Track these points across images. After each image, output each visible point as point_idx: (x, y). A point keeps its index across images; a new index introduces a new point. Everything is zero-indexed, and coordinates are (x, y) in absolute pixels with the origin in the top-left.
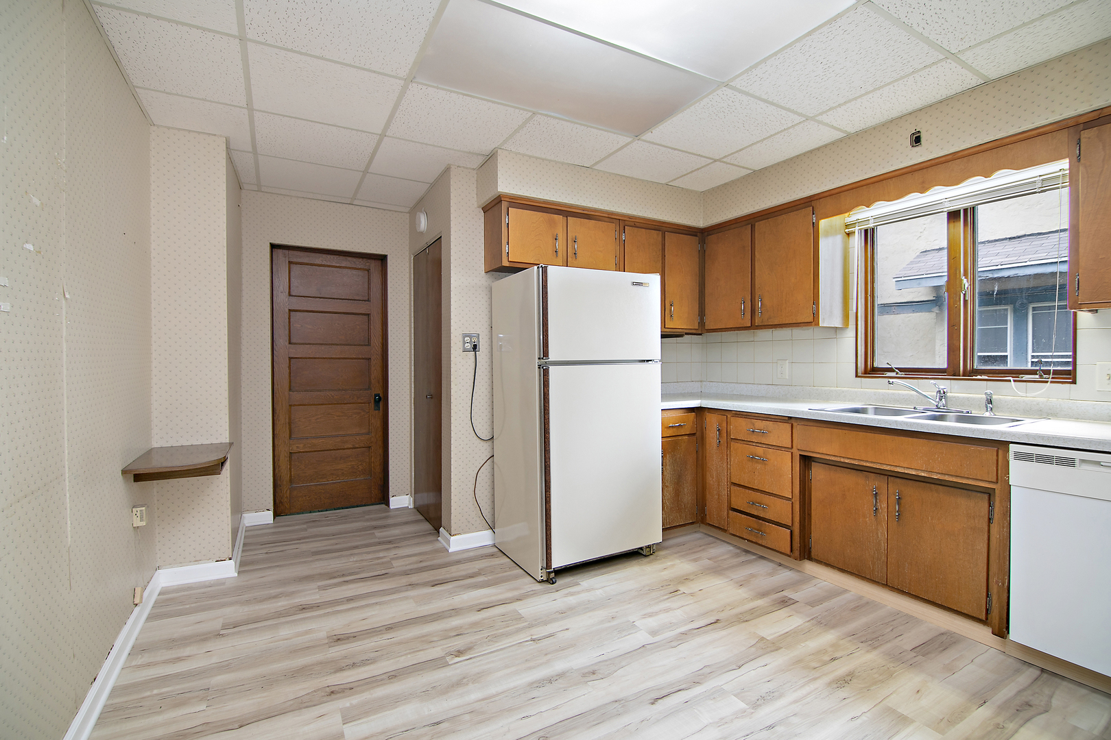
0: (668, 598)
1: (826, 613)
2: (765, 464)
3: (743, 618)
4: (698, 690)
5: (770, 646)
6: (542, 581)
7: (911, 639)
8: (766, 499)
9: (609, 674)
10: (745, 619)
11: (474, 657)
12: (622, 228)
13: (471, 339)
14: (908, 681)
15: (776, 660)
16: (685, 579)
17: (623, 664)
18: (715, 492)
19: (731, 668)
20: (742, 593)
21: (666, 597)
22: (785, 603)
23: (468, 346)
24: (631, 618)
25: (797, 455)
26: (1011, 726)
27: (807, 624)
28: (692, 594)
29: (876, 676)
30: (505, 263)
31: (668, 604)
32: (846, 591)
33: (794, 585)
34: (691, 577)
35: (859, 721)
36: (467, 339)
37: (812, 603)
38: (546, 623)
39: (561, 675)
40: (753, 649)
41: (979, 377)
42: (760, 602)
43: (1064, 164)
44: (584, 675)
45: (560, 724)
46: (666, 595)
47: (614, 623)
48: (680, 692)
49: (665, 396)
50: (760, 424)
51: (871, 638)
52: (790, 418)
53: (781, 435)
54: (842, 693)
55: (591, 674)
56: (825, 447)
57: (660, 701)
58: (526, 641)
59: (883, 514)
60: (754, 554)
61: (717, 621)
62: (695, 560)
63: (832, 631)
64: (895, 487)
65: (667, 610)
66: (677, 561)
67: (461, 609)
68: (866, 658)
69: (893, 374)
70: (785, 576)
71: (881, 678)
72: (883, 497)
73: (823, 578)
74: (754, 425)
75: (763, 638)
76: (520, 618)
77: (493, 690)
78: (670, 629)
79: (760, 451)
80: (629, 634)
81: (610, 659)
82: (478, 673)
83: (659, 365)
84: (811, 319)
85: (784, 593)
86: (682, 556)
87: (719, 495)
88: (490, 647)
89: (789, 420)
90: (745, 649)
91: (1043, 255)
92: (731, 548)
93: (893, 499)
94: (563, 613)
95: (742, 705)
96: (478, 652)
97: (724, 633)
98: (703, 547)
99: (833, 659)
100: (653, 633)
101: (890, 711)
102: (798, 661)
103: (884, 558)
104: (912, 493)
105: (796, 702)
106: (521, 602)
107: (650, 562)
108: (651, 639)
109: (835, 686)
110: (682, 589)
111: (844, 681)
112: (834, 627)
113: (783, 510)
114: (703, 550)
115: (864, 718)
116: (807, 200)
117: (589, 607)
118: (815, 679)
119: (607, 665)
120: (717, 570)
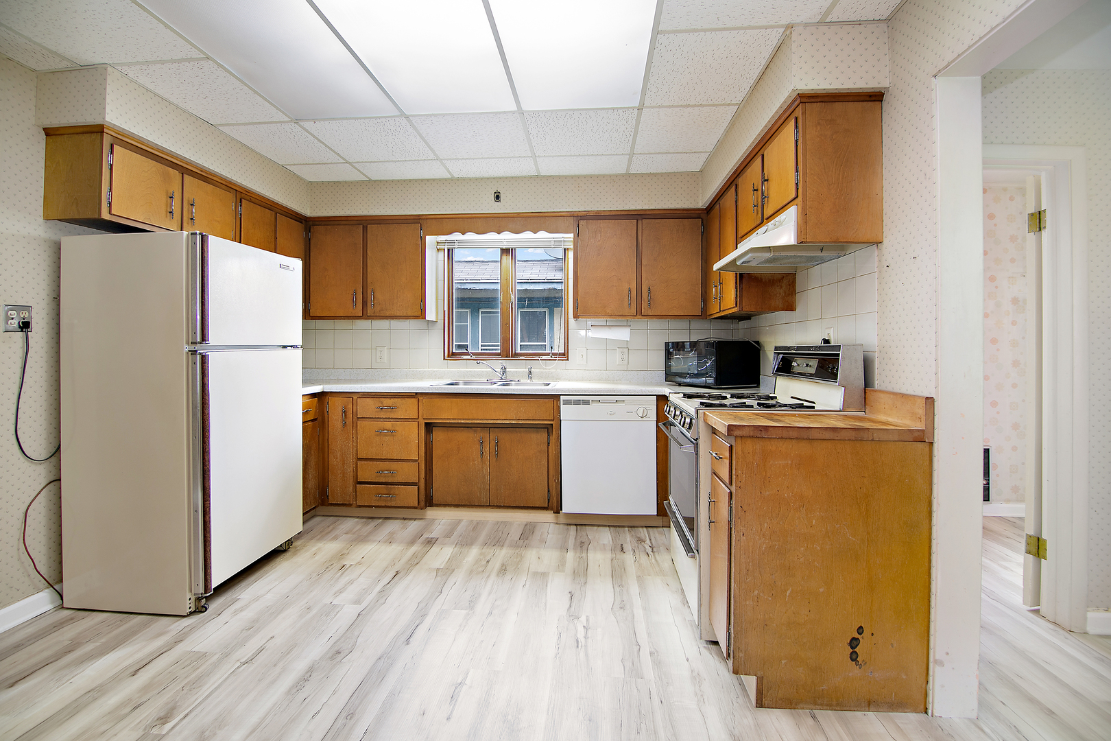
0: (342, 574)
1: (461, 538)
2: (393, 436)
3: (414, 562)
4: (429, 620)
5: (447, 572)
6: (191, 613)
7: (515, 534)
8: (394, 465)
9: (354, 646)
10: (415, 563)
11: (191, 711)
12: (238, 201)
13: (18, 314)
14: (531, 556)
15: (459, 577)
16: (342, 555)
17: (356, 633)
18: (339, 472)
19: (436, 595)
20: (395, 549)
21: (339, 574)
22: (431, 542)
23: (15, 323)
24: (327, 601)
25: (422, 422)
26: (584, 555)
27: (456, 549)
28: (359, 563)
29: (515, 560)
30: (105, 215)
31: (347, 578)
32: (460, 521)
33: (426, 528)
34: (345, 552)
35: (527, 586)
36: (13, 313)
37: (449, 534)
38: (242, 643)
39: (311, 670)
40: (439, 578)
41: (521, 358)
42: (414, 549)
43: (571, 235)
44: (332, 658)
45: (353, 699)
46: (336, 573)
47: (314, 611)
48: (419, 627)
49: (305, 382)
50: (388, 402)
51: (496, 540)
52: (416, 393)
53: (408, 409)
54: (508, 577)
55: (336, 655)
56: (448, 413)
57: (411, 639)
58: (238, 667)
59: (487, 456)
60: (380, 518)
61: (397, 573)
62: (335, 538)
63: (473, 547)
64: (494, 435)
65: (351, 582)
66: (320, 545)
67: (101, 686)
68: (502, 554)
69: (469, 357)
70: (414, 526)
71: (518, 560)
72: (486, 444)
73: (441, 517)
74: (382, 403)
75: (438, 569)
76: (203, 656)
77: (253, 720)
78: (368, 593)
79: (388, 425)
80: (338, 613)
81: (342, 637)
82: (216, 719)
83: (299, 352)
84: (419, 314)
85: (425, 536)
86: (319, 539)
87: (344, 474)
88: (199, 693)
89: (416, 395)
90: (433, 580)
91: (488, 277)
92: (357, 520)
93: (493, 443)
94: (252, 627)
95: (464, 612)
96: (189, 706)
97: (410, 577)
98: (332, 527)
99: (488, 562)
100: (357, 602)
101: (536, 574)
102: (471, 572)
103: (488, 487)
104: (505, 437)
105: (490, 593)
106: (183, 642)
107: (295, 554)
108: (359, 608)
109: (501, 575)
110: (347, 563)
111: (503, 570)
112: (472, 544)
113: (411, 472)
114: (333, 528)
115: (528, 583)
116: (416, 218)
117: (274, 611)
118: (488, 576)
119: (344, 642)
120: (362, 539)
